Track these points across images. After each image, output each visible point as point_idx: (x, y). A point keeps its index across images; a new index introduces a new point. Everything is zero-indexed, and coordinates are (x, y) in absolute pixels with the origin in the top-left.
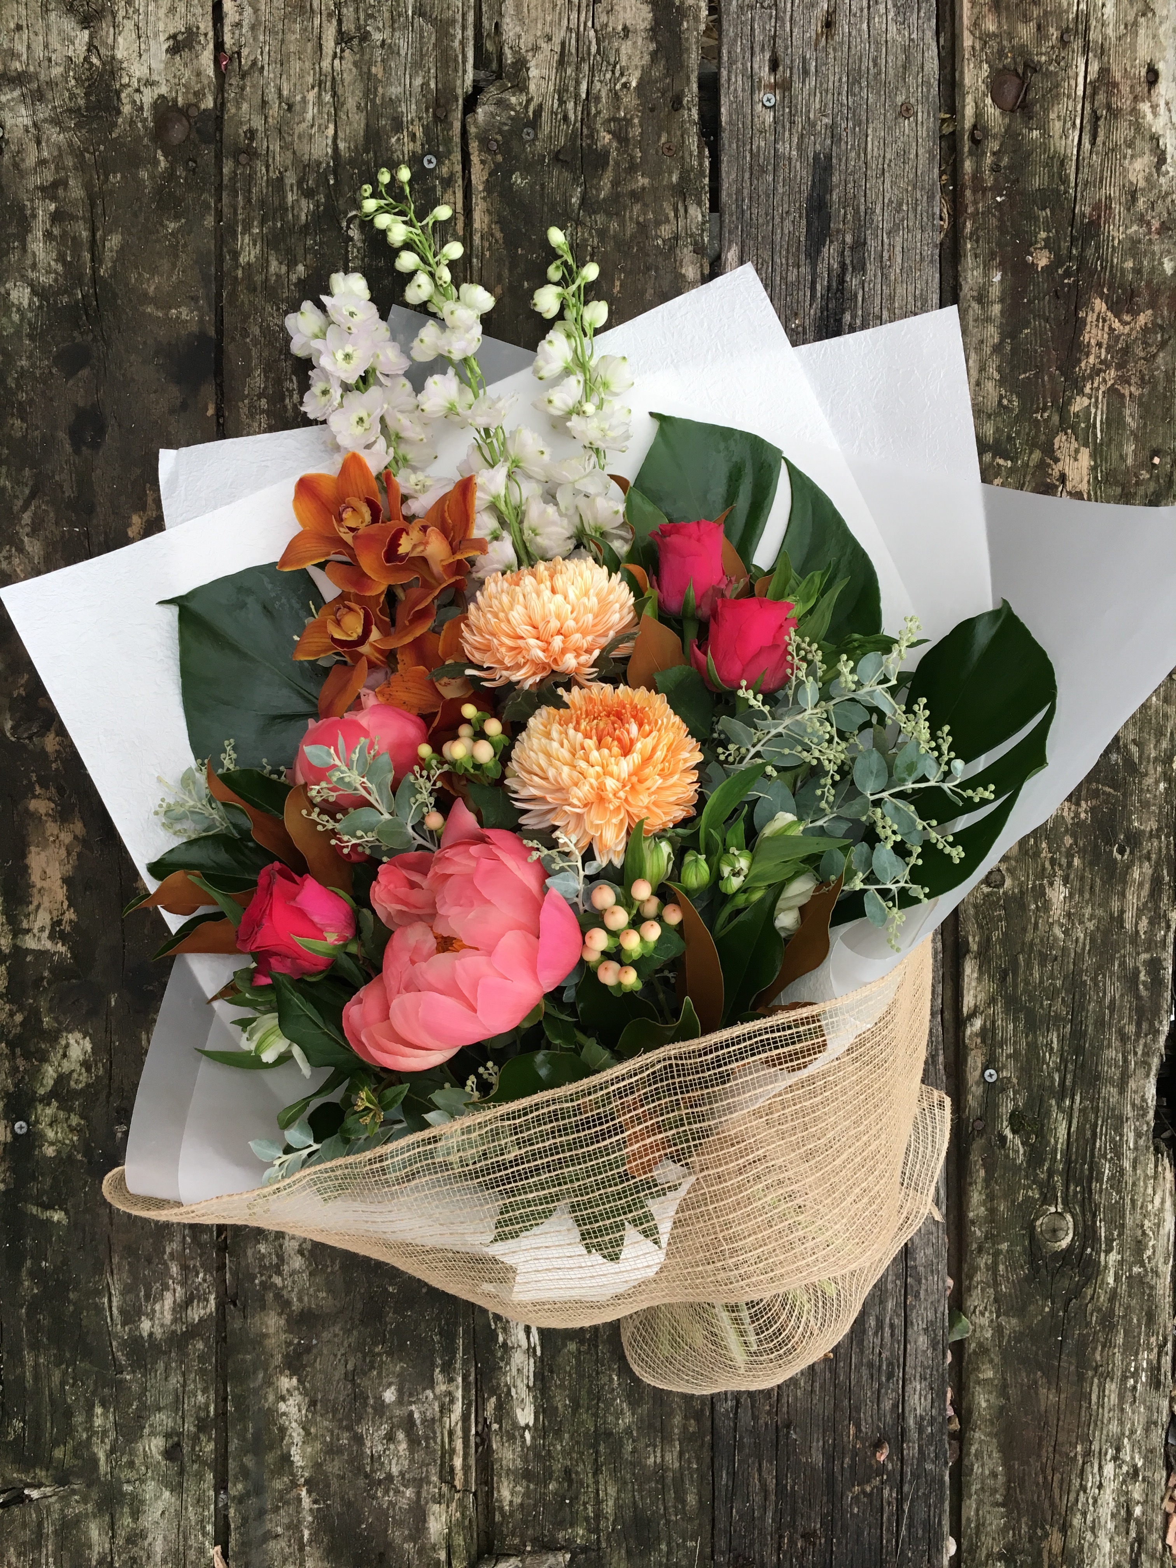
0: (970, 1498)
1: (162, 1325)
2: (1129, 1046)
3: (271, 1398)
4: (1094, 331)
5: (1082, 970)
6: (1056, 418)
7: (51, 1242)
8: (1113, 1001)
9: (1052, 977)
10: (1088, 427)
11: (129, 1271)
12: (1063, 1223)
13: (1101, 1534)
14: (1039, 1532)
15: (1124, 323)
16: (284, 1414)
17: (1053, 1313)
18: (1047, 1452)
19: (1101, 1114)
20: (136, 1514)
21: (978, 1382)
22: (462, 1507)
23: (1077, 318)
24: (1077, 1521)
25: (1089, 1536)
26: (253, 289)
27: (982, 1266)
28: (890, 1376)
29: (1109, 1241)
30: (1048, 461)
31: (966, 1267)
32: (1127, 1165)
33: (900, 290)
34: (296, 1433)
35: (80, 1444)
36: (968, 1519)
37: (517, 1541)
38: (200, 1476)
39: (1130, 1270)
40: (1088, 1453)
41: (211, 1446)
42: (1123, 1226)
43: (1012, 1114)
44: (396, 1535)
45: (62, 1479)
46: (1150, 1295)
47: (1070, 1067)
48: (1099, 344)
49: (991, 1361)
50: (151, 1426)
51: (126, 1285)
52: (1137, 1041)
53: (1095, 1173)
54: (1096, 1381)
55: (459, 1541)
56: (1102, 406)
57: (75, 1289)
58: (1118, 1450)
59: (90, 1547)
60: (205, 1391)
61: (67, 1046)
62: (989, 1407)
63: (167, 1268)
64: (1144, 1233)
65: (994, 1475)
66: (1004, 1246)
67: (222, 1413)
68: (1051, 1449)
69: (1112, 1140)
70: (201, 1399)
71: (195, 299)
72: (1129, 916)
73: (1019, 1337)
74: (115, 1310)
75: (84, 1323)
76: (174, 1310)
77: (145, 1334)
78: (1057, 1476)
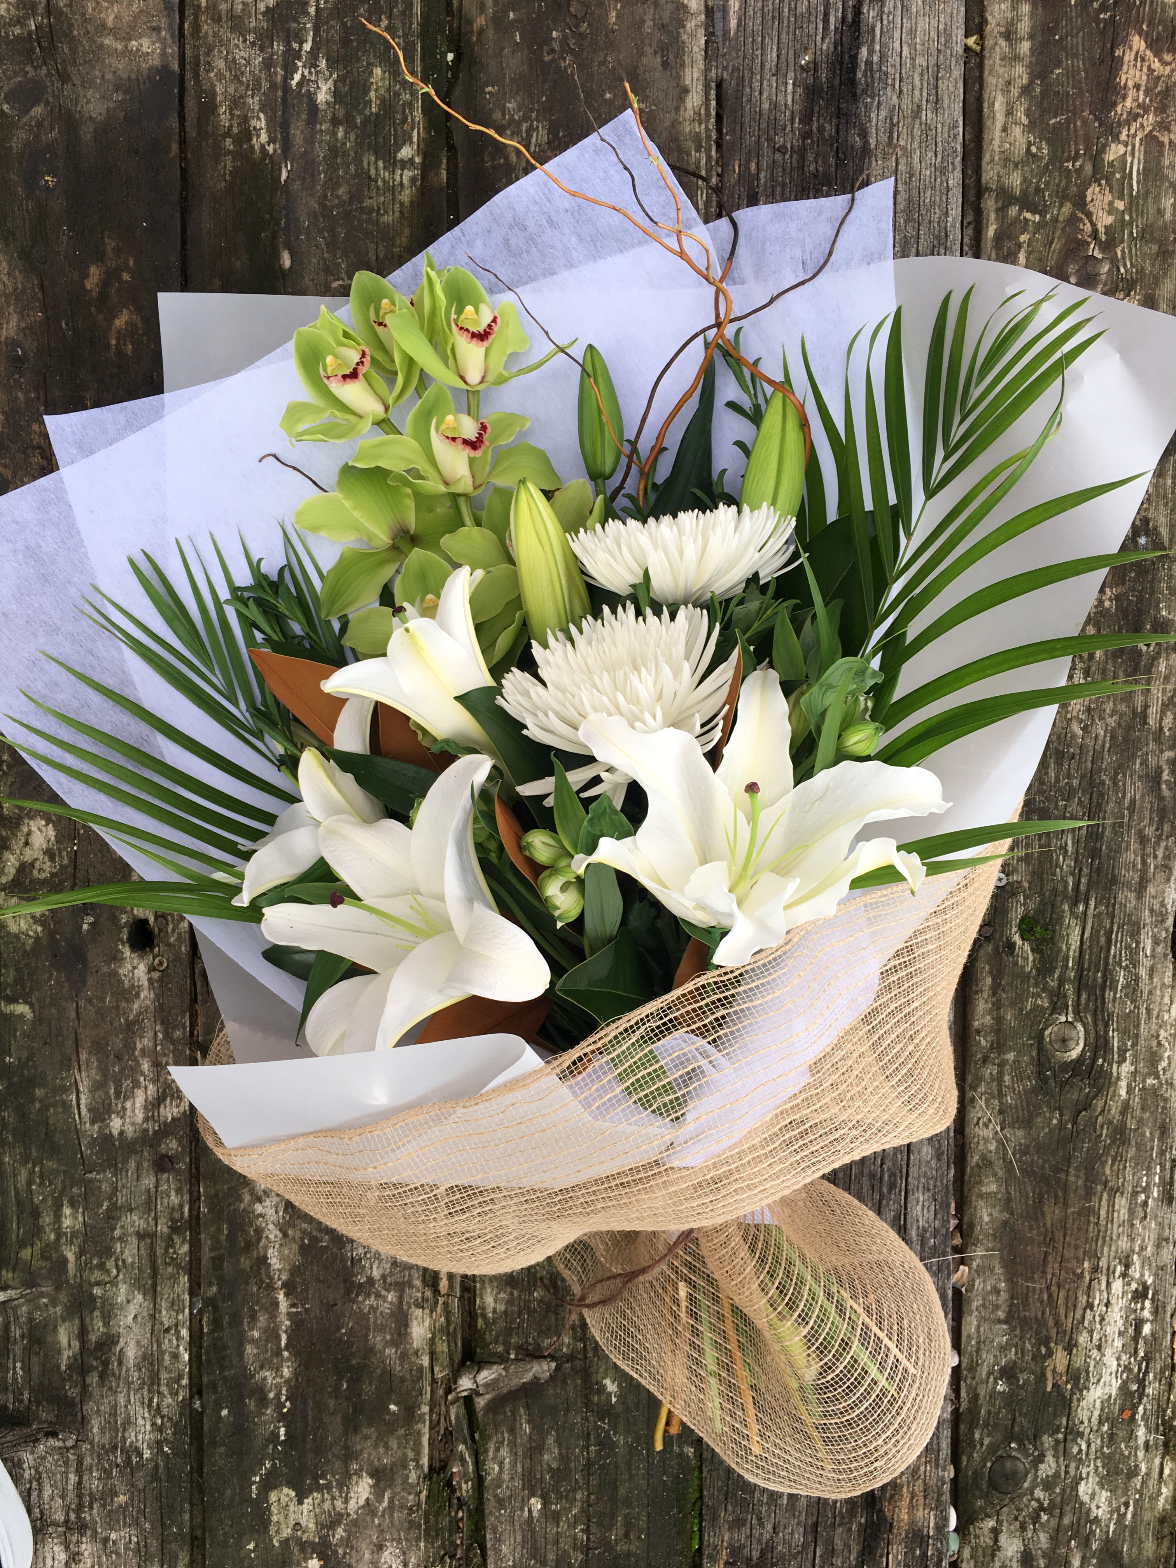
0: (970, 1313)
1: (133, 1124)
2: (1149, 850)
3: (247, 1198)
4: (1132, 72)
5: (1100, 770)
6: (1089, 168)
7: (15, 1036)
8: (1133, 801)
9: (1069, 776)
10: (1123, 178)
11: (99, 1068)
12: (1073, 1034)
13: (1108, 1352)
14: (1043, 1350)
15: (1165, 63)
16: (261, 1215)
17: (1061, 1125)
18: (1053, 1267)
19: (1116, 920)
20: (107, 1318)
21: (981, 1196)
22: (447, 1313)
23: (1113, 58)
24: (1083, 1339)
25: (1095, 1353)
26: (217, 20)
27: (987, 1076)
28: (892, 1186)
29: (1122, 1052)
30: (1080, 215)
31: (969, 1079)
32: (1143, 972)
33: (922, 24)
34: (273, 1233)
35: (48, 1245)
36: (969, 1336)
37: (500, 1349)
38: (174, 1278)
39: (1144, 1081)
40: (1095, 1269)
41: (186, 1248)
42: (1137, 1036)
43: (1022, 920)
44: (377, 1340)
45: (30, 1281)
46: (1164, 1108)
47: (1085, 871)
48: (1137, 87)
49: (995, 1175)
50: (122, 1227)
51: (95, 1081)
52: (1157, 844)
53: (1109, 981)
54: (1105, 1196)
55: (442, 1347)
56: (1139, 154)
57: (42, 1086)
58: (1127, 1266)
59: (59, 1352)
60: (178, 1191)
61: (29, 833)
62: (992, 1221)
63: (138, 1065)
64: (1159, 1044)
65: (996, 1291)
66: (1011, 1056)
67: (195, 1217)
68: (1057, 1265)
69: (1128, 947)
70: (174, 1199)
71: (157, 29)
72: (1153, 712)
73: (1024, 1151)
74: (83, 1107)
75: (51, 1121)
76: (146, 1108)
77: (115, 1133)
78: (1062, 1294)
